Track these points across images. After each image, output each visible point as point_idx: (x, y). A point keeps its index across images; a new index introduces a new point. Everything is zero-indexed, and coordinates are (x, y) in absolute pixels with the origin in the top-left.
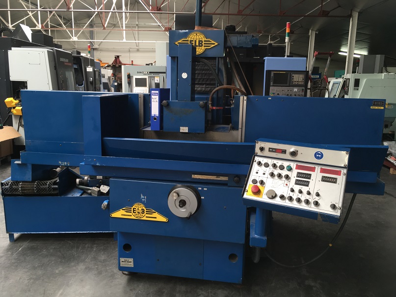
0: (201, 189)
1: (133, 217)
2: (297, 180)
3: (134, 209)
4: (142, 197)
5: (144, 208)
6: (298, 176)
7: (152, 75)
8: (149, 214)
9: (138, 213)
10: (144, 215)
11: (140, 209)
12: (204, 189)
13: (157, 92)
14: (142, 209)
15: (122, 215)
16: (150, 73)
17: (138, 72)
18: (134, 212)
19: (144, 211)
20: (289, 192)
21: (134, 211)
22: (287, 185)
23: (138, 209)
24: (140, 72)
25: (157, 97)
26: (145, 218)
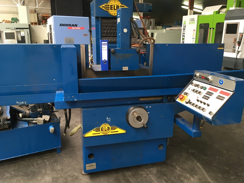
0: (147, 107)
1: (101, 134)
2: (204, 96)
3: (102, 128)
4: (107, 119)
5: (109, 126)
7: (18, 30)
8: (113, 130)
9: (105, 130)
10: (109, 131)
11: (106, 127)
12: (150, 107)
13: (106, 43)
14: (108, 127)
15: (93, 134)
16: (16, 28)
17: (6, 28)
18: (102, 131)
19: (109, 129)
21: (102, 129)
22: (198, 97)
23: (105, 128)
24: (8, 28)
25: (106, 46)
26: (110, 133)
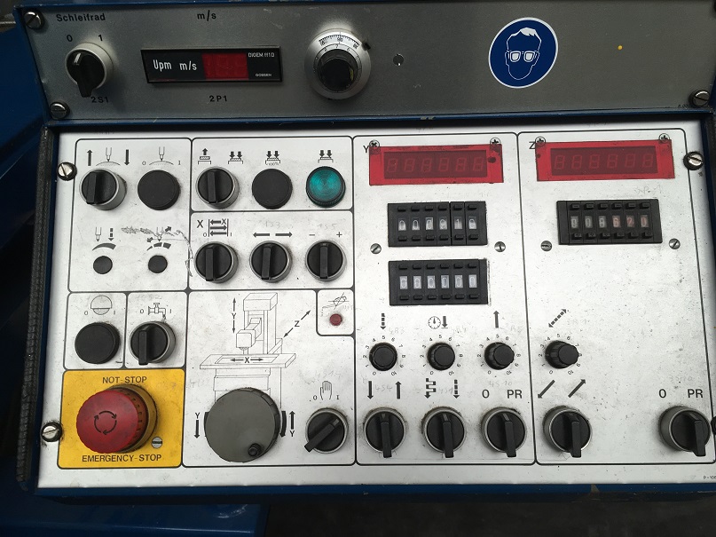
2: (398, 269)
6: (396, 240)
20: (367, 371)
22: (336, 320)
